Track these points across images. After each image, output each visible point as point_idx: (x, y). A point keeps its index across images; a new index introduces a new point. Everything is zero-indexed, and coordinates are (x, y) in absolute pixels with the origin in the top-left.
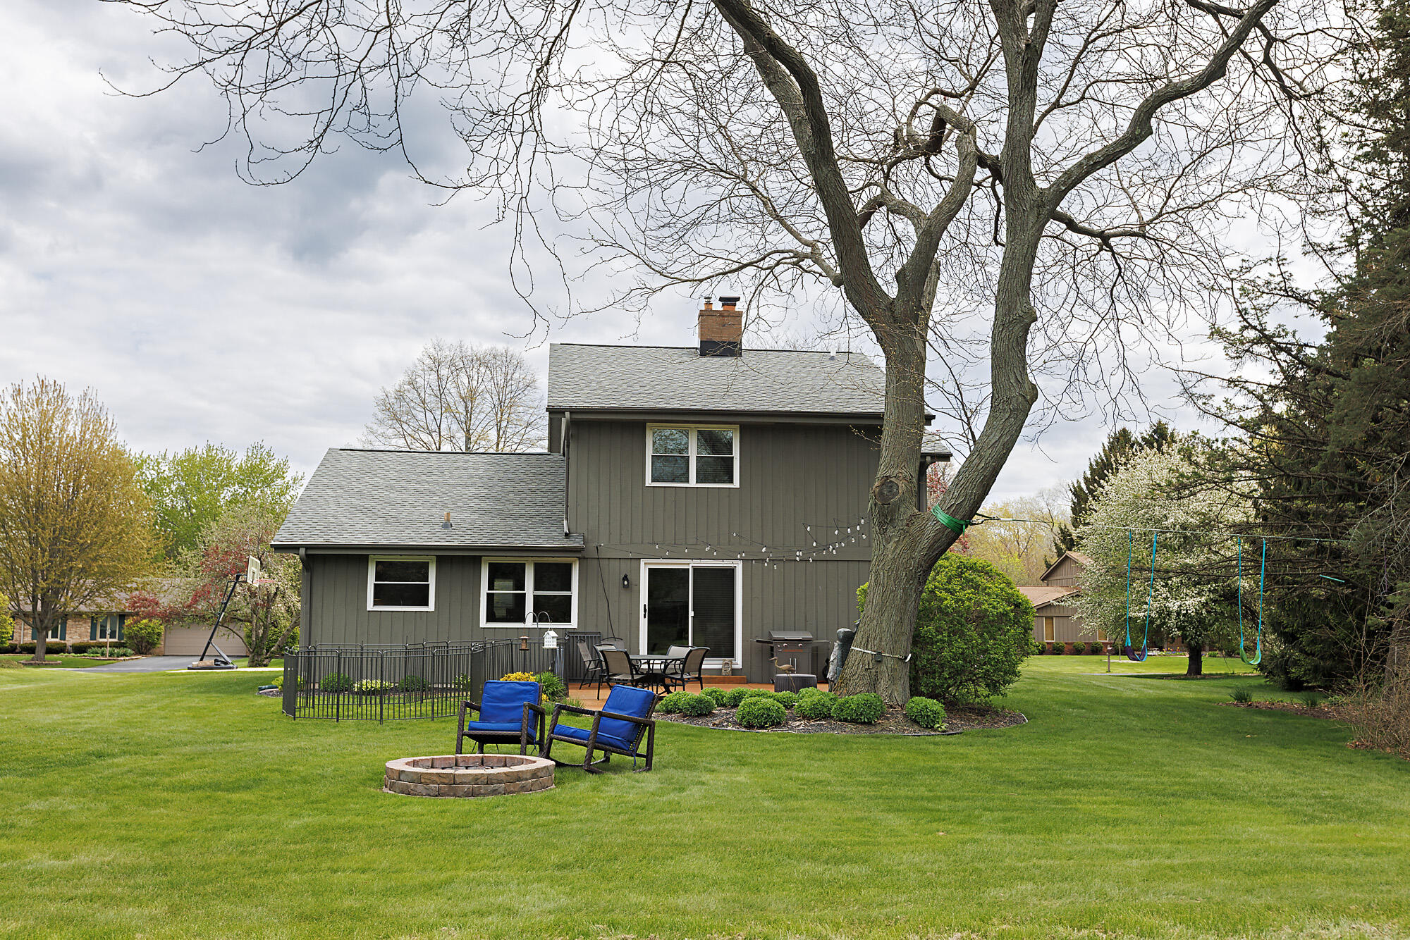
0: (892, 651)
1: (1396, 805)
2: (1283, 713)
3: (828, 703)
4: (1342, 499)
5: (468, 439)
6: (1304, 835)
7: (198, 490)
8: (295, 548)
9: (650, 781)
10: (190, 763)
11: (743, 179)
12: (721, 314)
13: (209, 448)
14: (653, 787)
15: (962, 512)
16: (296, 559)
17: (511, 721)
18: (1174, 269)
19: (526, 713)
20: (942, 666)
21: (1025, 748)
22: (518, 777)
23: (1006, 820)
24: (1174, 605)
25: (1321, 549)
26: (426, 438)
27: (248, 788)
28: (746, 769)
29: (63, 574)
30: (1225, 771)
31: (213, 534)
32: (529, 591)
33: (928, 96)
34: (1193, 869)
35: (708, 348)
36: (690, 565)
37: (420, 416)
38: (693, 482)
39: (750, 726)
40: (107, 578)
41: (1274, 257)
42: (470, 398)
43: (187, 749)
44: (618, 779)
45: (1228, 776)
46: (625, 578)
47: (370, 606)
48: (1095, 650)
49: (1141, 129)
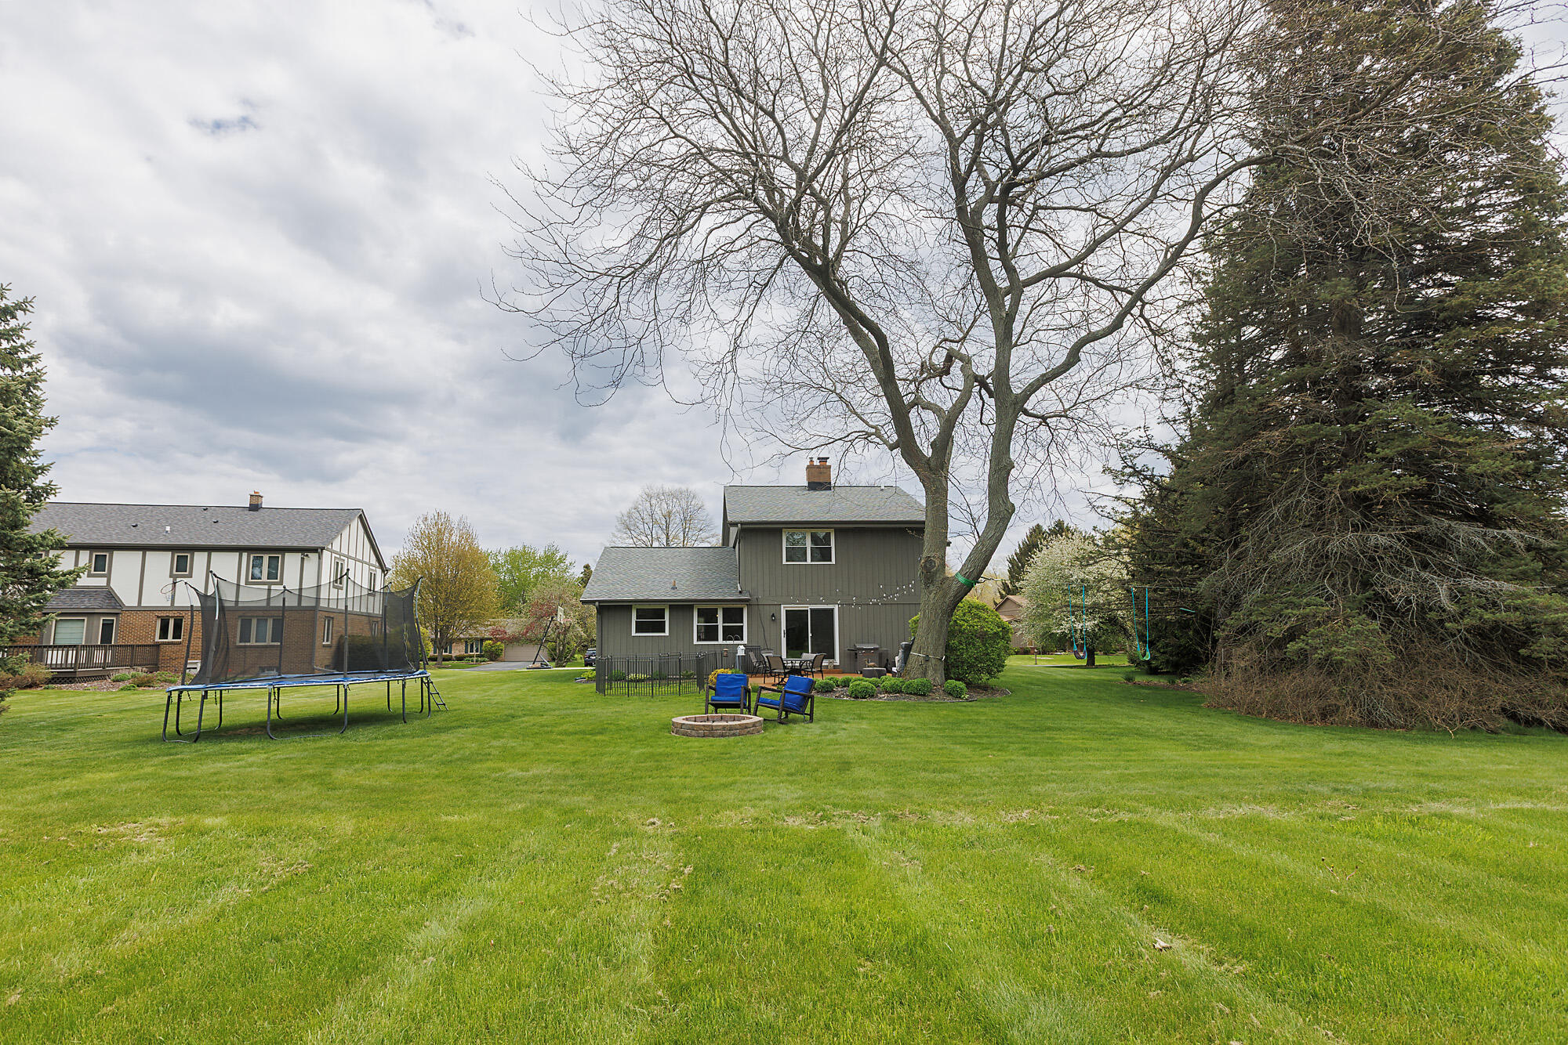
0: (934, 654)
1: (1245, 740)
2: (1156, 688)
3: (900, 684)
4: (1184, 564)
5: (668, 538)
6: (1198, 758)
7: (519, 570)
8: (593, 602)
9: (815, 728)
10: (562, 721)
11: (833, 392)
12: (818, 467)
13: (524, 547)
14: (818, 732)
15: (973, 576)
16: (593, 609)
17: (733, 696)
18: (1084, 435)
19: (743, 690)
20: (963, 663)
21: (1016, 708)
22: (746, 726)
23: (1025, 748)
24: (1078, 626)
25: (1173, 593)
26: (644, 538)
27: (600, 733)
28: (864, 722)
29: (452, 618)
30: (1137, 721)
31: (533, 595)
32: (720, 624)
33: (941, 343)
34: (1144, 776)
35: (813, 486)
36: (809, 607)
37: (641, 526)
38: (809, 562)
39: (856, 697)
40: (475, 619)
41: (1142, 426)
42: (668, 516)
43: (557, 713)
44: (797, 727)
45: (1139, 724)
46: (773, 616)
47: (634, 633)
48: (1026, 652)
49: (1073, 358)
